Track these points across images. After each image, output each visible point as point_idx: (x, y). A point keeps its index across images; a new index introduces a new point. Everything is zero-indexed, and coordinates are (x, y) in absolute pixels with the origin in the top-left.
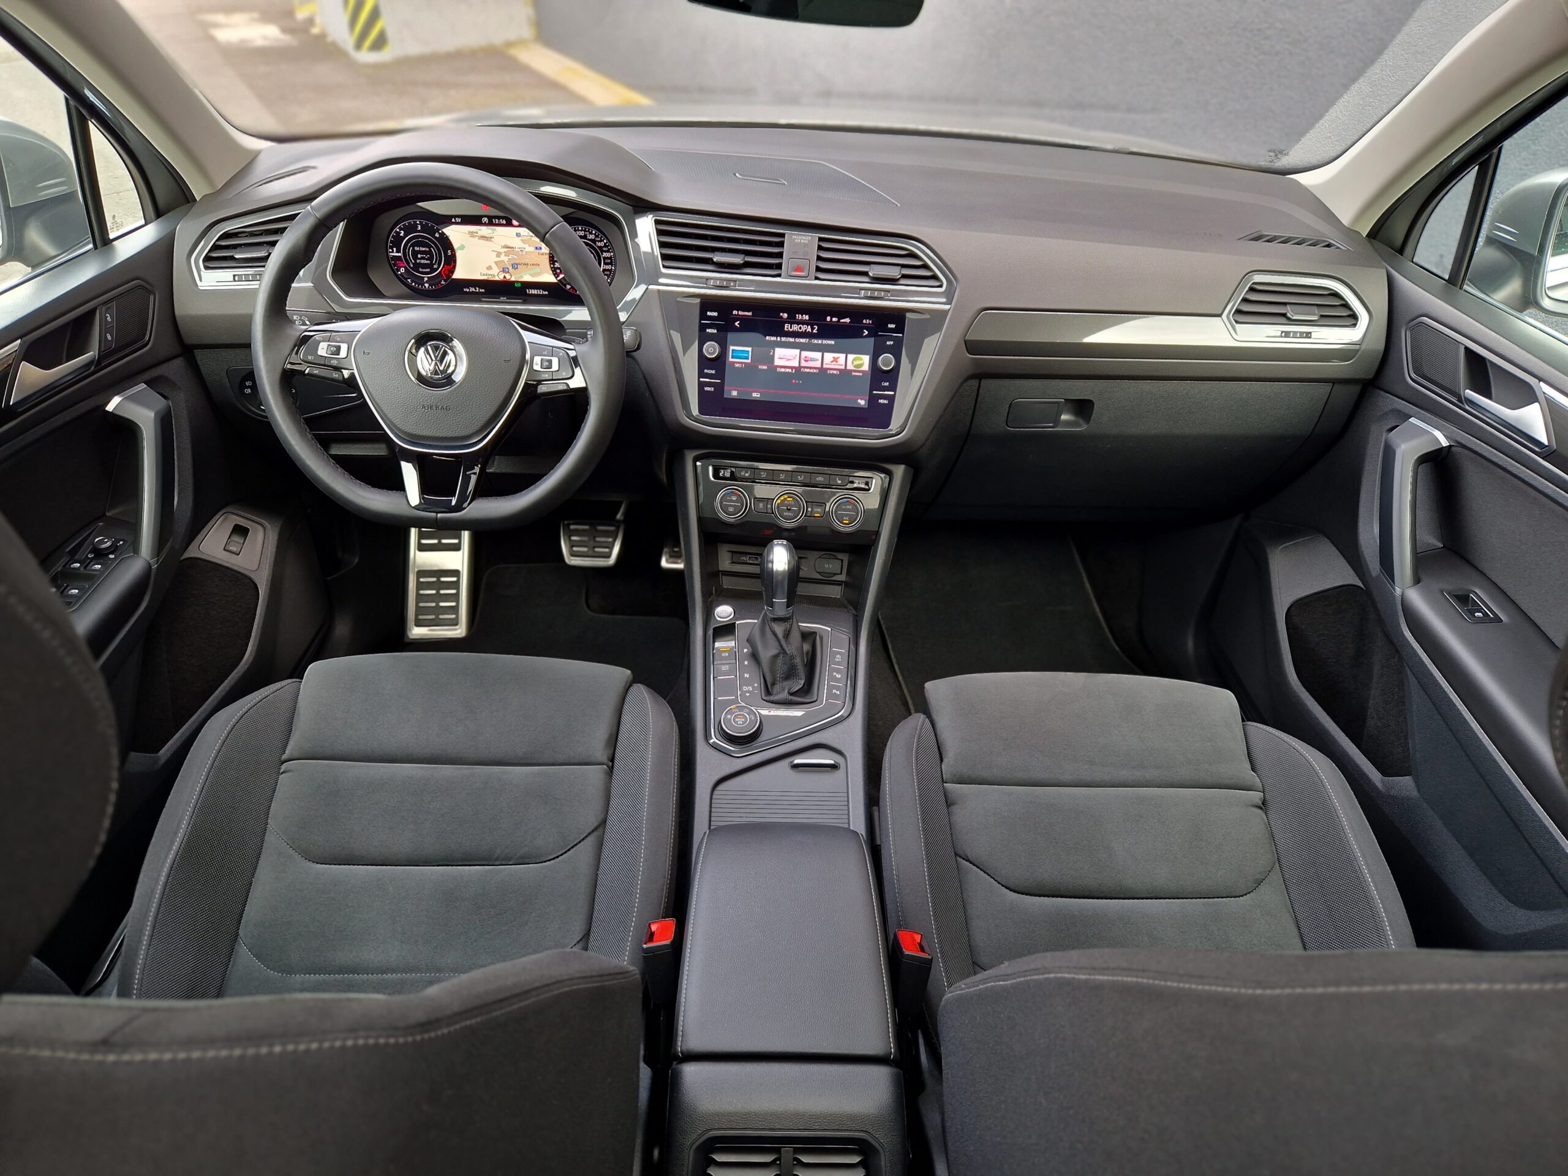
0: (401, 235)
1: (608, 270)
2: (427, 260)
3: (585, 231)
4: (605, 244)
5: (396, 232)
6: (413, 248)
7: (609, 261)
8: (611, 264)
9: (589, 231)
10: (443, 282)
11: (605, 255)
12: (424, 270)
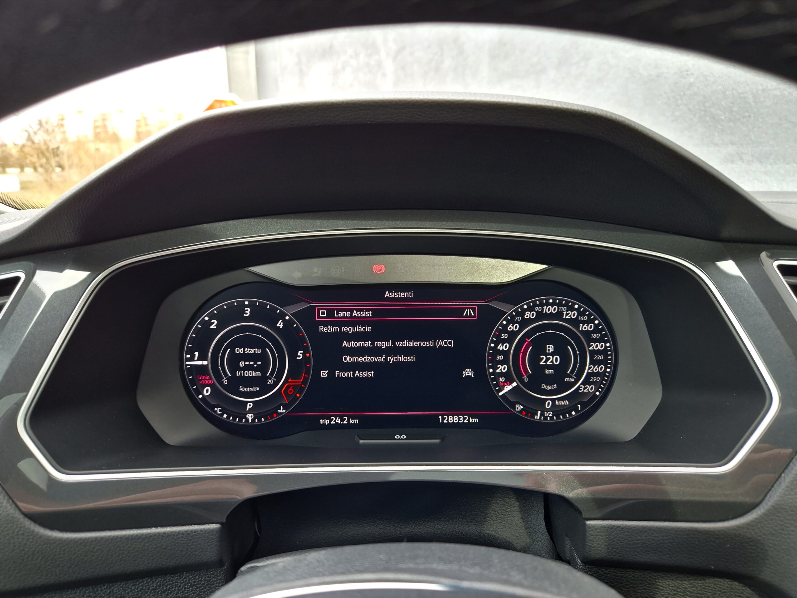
0: (212, 327)
1: (597, 374)
2: (255, 370)
3: (560, 305)
4: (596, 326)
5: (203, 322)
6: (232, 351)
7: (601, 357)
8: (604, 362)
9: (566, 305)
10: (282, 410)
11: (594, 346)
12: (249, 389)
